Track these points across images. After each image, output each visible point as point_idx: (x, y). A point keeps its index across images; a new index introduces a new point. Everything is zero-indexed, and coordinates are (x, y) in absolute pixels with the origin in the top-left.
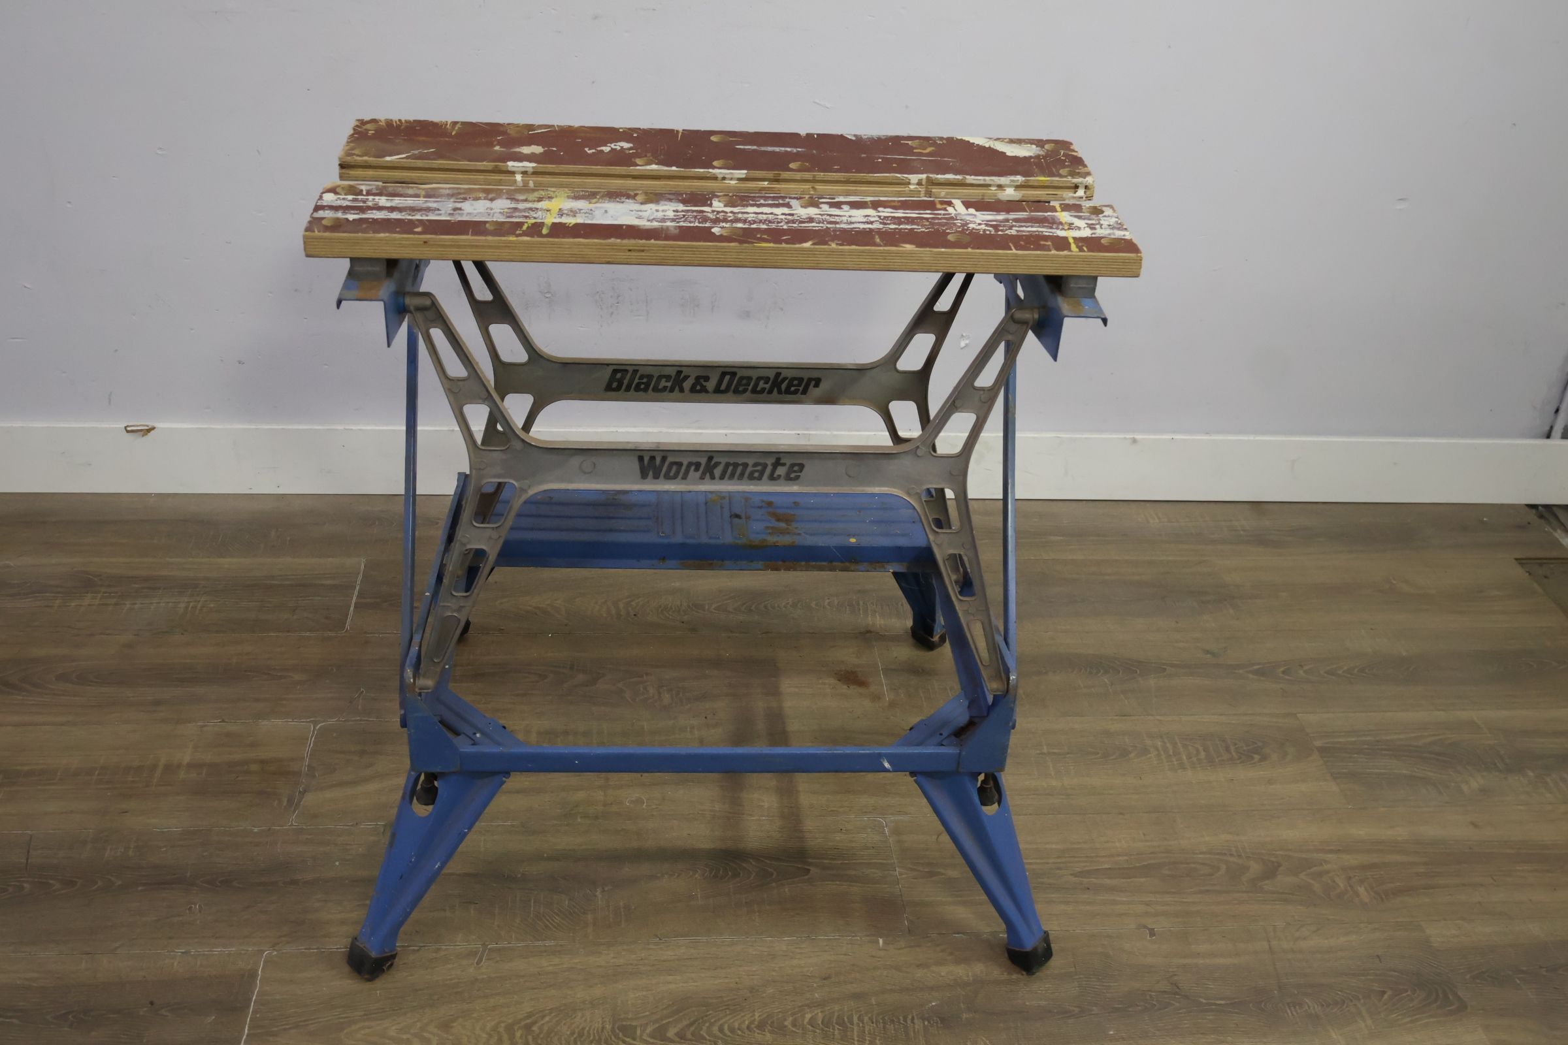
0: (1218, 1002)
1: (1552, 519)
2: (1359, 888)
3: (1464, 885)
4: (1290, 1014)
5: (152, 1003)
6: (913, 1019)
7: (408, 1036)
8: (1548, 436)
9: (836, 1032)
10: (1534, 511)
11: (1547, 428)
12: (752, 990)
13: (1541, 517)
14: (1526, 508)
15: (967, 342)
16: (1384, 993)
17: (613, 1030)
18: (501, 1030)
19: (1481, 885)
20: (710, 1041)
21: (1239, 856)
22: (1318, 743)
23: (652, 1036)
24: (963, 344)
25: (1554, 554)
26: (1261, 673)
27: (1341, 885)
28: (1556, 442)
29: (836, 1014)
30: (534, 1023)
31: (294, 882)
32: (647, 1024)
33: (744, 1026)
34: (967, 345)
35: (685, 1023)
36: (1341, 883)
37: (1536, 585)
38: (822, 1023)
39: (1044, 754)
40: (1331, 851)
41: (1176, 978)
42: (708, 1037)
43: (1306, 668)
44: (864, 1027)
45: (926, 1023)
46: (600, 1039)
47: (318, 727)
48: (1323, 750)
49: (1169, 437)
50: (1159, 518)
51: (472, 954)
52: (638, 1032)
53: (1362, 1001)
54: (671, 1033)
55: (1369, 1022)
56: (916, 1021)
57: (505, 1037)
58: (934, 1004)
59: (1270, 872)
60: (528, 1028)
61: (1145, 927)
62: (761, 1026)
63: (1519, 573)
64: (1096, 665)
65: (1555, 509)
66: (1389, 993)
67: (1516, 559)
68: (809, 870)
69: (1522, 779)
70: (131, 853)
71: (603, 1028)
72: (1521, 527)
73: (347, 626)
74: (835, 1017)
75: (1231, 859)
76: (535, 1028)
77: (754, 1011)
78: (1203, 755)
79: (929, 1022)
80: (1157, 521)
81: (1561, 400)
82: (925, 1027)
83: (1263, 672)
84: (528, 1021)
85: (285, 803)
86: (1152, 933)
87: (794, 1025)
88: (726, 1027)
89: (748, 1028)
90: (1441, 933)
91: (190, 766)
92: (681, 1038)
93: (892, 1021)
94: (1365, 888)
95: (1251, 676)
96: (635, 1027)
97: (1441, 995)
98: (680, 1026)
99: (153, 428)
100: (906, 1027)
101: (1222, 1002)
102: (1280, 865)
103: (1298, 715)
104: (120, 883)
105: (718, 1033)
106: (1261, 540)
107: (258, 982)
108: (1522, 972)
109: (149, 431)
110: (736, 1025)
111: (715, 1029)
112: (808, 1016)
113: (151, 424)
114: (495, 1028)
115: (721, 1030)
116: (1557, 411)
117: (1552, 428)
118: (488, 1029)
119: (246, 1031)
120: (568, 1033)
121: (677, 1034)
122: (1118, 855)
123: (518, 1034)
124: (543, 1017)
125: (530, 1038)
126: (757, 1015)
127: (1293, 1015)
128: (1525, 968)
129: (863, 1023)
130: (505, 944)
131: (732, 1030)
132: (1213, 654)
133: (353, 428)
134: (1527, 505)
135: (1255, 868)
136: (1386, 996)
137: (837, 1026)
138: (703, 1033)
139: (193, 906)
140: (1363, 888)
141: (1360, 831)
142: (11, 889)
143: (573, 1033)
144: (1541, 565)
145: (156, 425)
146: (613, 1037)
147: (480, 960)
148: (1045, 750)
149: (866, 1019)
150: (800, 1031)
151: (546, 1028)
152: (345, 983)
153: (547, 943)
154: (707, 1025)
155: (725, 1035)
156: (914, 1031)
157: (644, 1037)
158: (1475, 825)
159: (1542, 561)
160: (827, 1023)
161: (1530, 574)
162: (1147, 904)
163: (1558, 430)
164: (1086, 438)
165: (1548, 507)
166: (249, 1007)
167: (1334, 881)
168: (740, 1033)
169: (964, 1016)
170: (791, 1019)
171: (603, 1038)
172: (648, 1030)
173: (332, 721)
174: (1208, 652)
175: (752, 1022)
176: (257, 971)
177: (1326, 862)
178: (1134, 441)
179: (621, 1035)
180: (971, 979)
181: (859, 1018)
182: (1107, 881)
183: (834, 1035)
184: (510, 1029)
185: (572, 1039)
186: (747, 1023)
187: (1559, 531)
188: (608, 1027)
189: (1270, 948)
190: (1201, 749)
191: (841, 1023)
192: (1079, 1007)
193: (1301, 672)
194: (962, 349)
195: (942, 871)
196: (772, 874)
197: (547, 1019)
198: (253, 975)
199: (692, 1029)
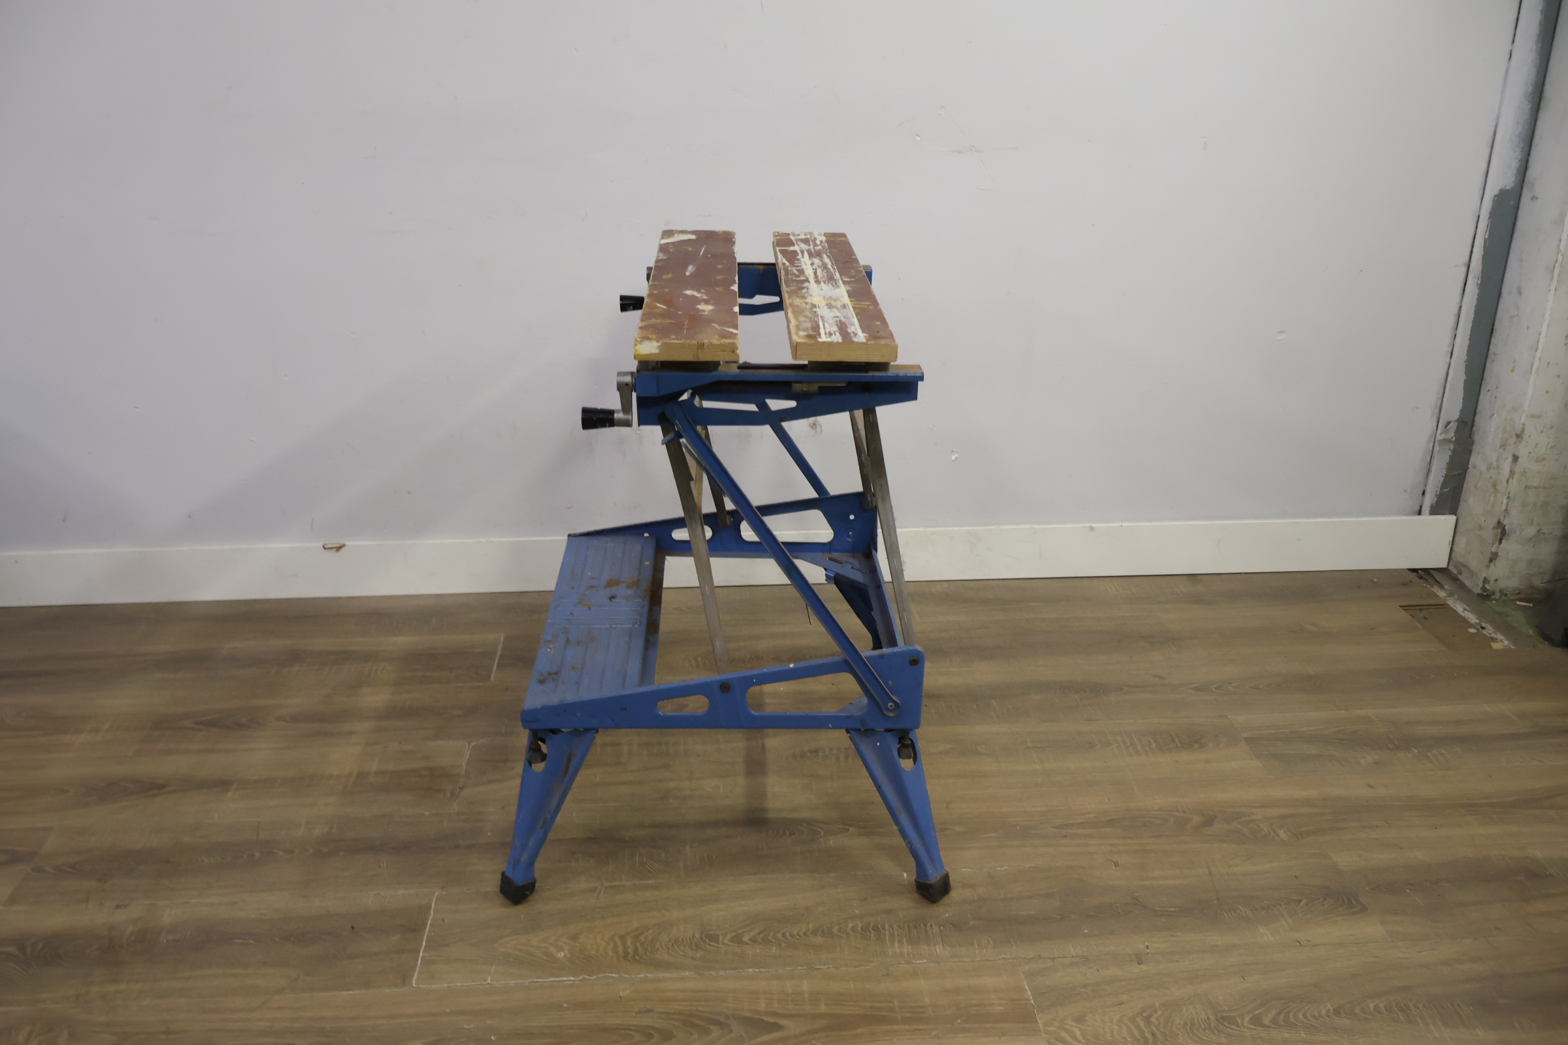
0: (1169, 910)
1: (1431, 580)
2: (1279, 831)
3: (1363, 827)
4: (1226, 917)
5: (353, 928)
6: (931, 926)
7: (546, 945)
8: (1420, 514)
9: (872, 935)
10: (1415, 574)
11: (1417, 508)
12: (807, 909)
13: (1421, 578)
14: (1408, 572)
15: (957, 456)
16: (1301, 900)
17: (701, 938)
18: (616, 939)
19: (1377, 827)
20: (775, 943)
21: (1184, 812)
22: (1246, 735)
23: (730, 940)
24: (953, 458)
25: (1431, 602)
26: (1197, 689)
27: (1265, 829)
28: (1426, 517)
29: (872, 924)
30: (641, 934)
31: (457, 847)
32: (727, 933)
33: (802, 934)
34: (956, 458)
35: (756, 932)
36: (1265, 828)
37: (1417, 624)
38: (862, 930)
39: (1029, 748)
40: (1256, 807)
41: (1136, 894)
42: (773, 941)
43: (1234, 685)
44: (894, 932)
45: (942, 928)
46: (691, 943)
47: (472, 745)
48: (1247, 740)
49: (1118, 524)
50: (1115, 588)
51: (593, 890)
52: (721, 938)
53: (1284, 906)
54: (746, 938)
55: (1290, 920)
56: (934, 926)
57: (619, 943)
58: (947, 915)
59: (1209, 821)
60: (637, 937)
61: (1110, 860)
62: (815, 933)
63: (1403, 615)
64: (1067, 688)
65: (1432, 571)
66: (1305, 901)
67: (1401, 606)
68: (848, 830)
69: (1408, 754)
70: (334, 830)
71: (693, 937)
72: (1405, 584)
73: (492, 678)
74: (871, 926)
75: (1178, 814)
76: (642, 938)
77: (809, 923)
78: (1154, 745)
79: (944, 927)
80: (1114, 590)
81: (1426, 486)
82: (941, 930)
83: (1199, 689)
84: (636, 933)
85: (449, 795)
86: (1116, 864)
87: (839, 931)
88: (787, 934)
89: (805, 934)
90: (1344, 860)
91: (376, 773)
92: (754, 942)
93: (916, 928)
94: (1284, 831)
95: (1190, 691)
96: (718, 936)
97: (1346, 902)
98: (752, 934)
99: (343, 546)
100: (926, 931)
101: (1173, 910)
102: (1216, 817)
103: (1229, 717)
104: (326, 850)
105: (782, 938)
106: (1197, 600)
107: (432, 912)
108: (1411, 884)
109: (339, 548)
110: (795, 932)
111: (779, 936)
112: (850, 925)
113: (342, 542)
114: (612, 938)
115: (784, 935)
116: (1424, 493)
117: (1421, 507)
118: (606, 939)
119: (424, 943)
120: (667, 940)
121: (751, 940)
122: (1089, 813)
123: (629, 942)
124: (648, 930)
125: (638, 945)
126: (811, 926)
127: (1229, 917)
128: (1412, 882)
129: (893, 929)
130: (617, 883)
131: (792, 936)
132: (1160, 677)
133: (493, 540)
134: (1408, 569)
135: (1197, 819)
136: (1302, 903)
137: (872, 932)
138: (770, 938)
139: (382, 864)
140: (1283, 831)
141: (1280, 792)
142: (245, 856)
143: (670, 941)
144: (1421, 610)
145: (346, 543)
146: (701, 942)
147: (599, 893)
148: (1030, 745)
149: (895, 926)
150: (845, 935)
151: (650, 937)
152: (499, 910)
153: (650, 882)
154: (773, 933)
155: (787, 939)
156: (932, 933)
157: (726, 942)
158: (1370, 786)
159: (1421, 607)
160: (865, 929)
161: (1413, 616)
162: (1111, 845)
163: (1426, 508)
164: (1054, 528)
165: (1426, 570)
166: (425, 929)
167: (1259, 827)
168: (798, 937)
169: (972, 923)
170: (837, 927)
171: (693, 943)
172: (729, 937)
173: (482, 741)
174: (1156, 676)
175: (808, 931)
176: (431, 905)
177: (1252, 814)
178: (1092, 528)
179: (707, 940)
180: (976, 898)
181: (890, 926)
182: (1081, 831)
183: (870, 937)
184: (622, 938)
185: (670, 944)
186: (803, 931)
187: (1435, 587)
188: (697, 936)
189: (1210, 873)
190: (1152, 741)
191: (876, 929)
192: (1058, 915)
193: (1230, 688)
194: (953, 461)
195: (952, 827)
196: (820, 832)
197: (651, 931)
198: (428, 907)
199: (761, 935)
